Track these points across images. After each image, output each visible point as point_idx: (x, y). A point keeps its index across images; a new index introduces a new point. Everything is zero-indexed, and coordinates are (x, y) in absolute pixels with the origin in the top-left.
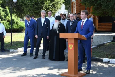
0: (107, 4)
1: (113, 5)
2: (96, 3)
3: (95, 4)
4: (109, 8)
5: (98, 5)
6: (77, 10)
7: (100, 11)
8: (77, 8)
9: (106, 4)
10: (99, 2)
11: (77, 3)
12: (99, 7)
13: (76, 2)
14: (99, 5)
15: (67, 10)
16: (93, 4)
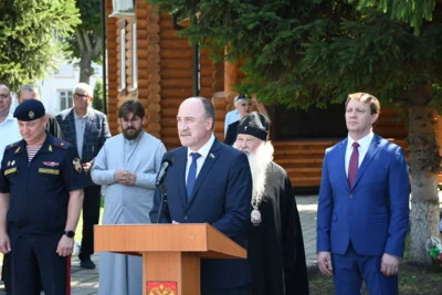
0: (332, 46)
1: (362, 53)
2: (268, 41)
3: (262, 46)
4: (342, 71)
5: (279, 49)
6: (144, 63)
7: (288, 83)
8: (144, 52)
9: (324, 49)
10: (285, 34)
11: (143, 23)
12: (286, 63)
13: (139, 18)
14: (286, 52)
15: (76, 60)
16: (251, 47)
